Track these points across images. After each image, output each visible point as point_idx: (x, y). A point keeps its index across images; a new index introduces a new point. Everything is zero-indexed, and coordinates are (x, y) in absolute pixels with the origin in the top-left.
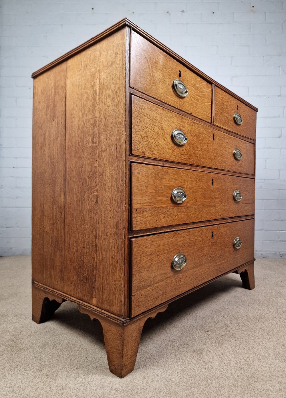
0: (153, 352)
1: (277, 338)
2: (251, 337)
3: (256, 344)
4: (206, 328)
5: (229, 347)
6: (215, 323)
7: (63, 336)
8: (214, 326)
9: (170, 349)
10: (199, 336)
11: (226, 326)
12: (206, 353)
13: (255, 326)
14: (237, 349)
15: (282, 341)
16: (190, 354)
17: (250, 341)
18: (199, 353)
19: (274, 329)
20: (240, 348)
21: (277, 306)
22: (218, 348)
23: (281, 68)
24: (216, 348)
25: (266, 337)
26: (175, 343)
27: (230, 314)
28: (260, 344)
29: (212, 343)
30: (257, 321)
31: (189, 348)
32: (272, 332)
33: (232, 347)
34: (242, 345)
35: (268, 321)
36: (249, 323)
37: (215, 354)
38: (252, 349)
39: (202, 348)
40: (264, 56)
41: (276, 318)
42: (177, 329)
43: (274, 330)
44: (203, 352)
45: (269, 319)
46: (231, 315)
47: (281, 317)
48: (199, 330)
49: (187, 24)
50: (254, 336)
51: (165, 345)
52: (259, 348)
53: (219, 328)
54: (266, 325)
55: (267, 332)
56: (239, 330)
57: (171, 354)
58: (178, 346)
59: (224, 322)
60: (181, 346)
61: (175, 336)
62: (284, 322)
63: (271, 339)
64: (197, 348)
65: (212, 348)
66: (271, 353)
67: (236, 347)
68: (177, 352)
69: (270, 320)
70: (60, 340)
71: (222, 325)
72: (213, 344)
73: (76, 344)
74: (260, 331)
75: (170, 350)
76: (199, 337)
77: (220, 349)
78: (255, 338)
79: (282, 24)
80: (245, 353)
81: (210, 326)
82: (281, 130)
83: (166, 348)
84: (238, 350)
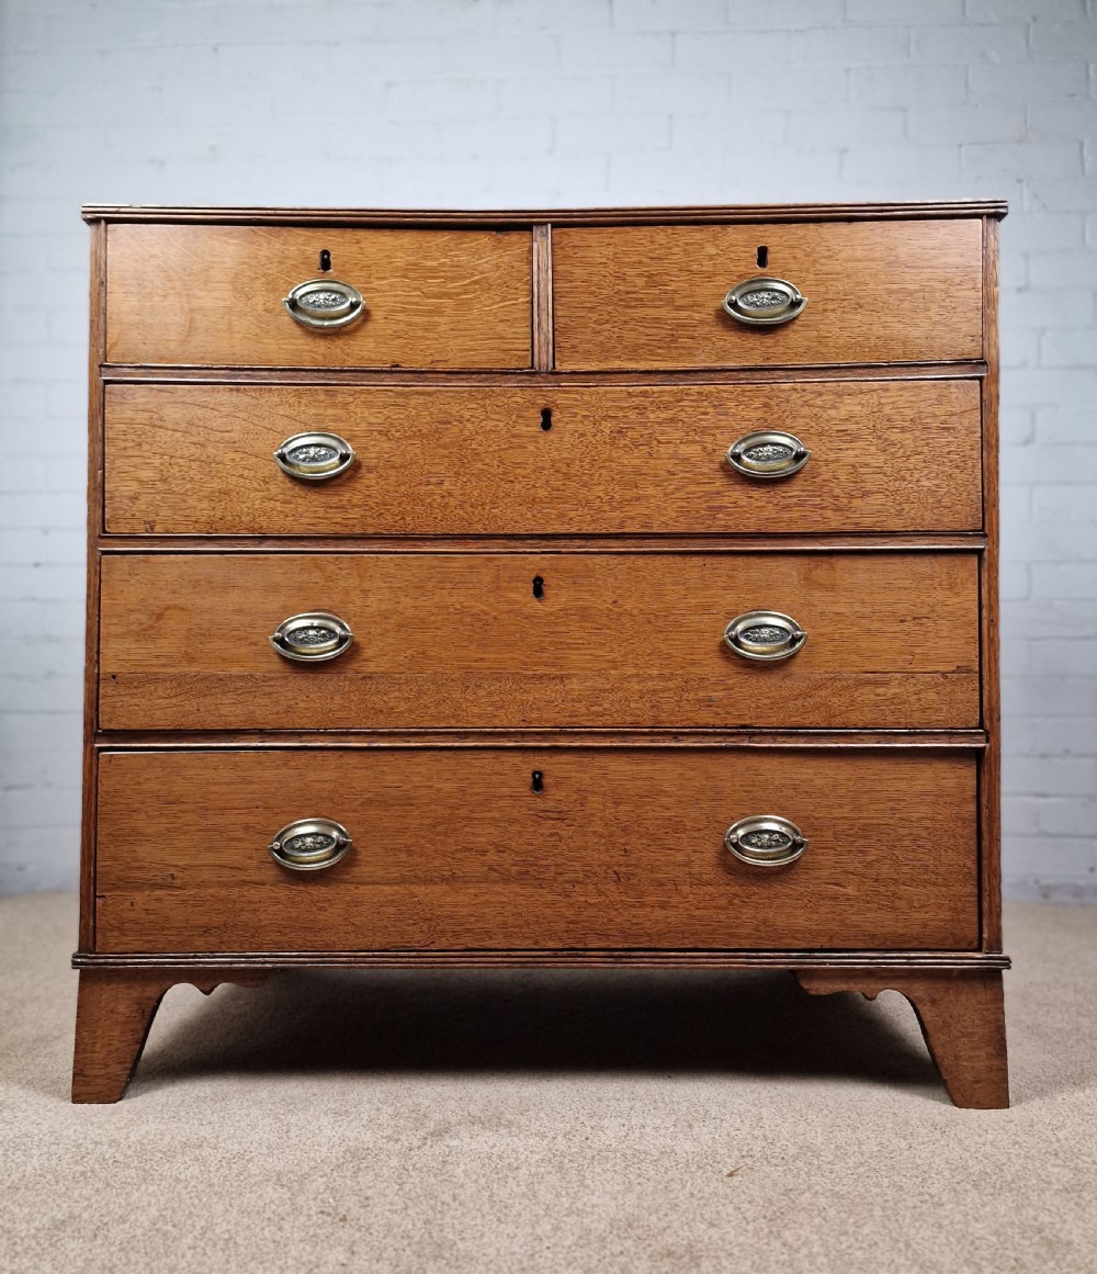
0: (498, 1255)
1: (1013, 1201)
2: (906, 1196)
3: (925, 1226)
4: (726, 1160)
5: (814, 1237)
6: (764, 1144)
7: (147, 1189)
8: (759, 1155)
9: (567, 1243)
10: (696, 1192)
11: (810, 1154)
12: (715, 1262)
13: (923, 1155)
14: (844, 1246)
15: (1032, 1212)
16: (649, 1264)
17: (902, 1213)
18: (686, 1259)
19: (1004, 1164)
20: (857, 1240)
21: (1019, 1077)
22: (766, 1241)
23: (1025, 189)
24: (756, 1240)
25: (968, 1200)
26: (593, 1222)
27: (827, 1106)
28: (940, 1226)
29: (744, 1222)
30: (937, 1134)
31: (647, 1242)
32: (994, 1177)
33: (824, 1237)
34: (866, 1230)
35: (980, 1136)
36: (903, 1144)
37: (750, 1263)
38: (908, 1245)
39: (702, 1241)
40: (960, 146)
41: (1012, 1125)
42: (608, 1166)
43: (1002, 1170)
44: (704, 1259)
45: (985, 1127)
46: (831, 1112)
47: (1032, 1121)
48: (699, 1168)
49: (673, 34)
50: (921, 1194)
51: (553, 1229)
52: (934, 1243)
53: (779, 1160)
54: (973, 1150)
55: (974, 1178)
56: (861, 1169)
57: (569, 1264)
58: (605, 1231)
59: (801, 1137)
60: (615, 1232)
61: (597, 1193)
62: (1044, 1138)
63: (988, 1209)
64: (679, 1239)
65: (741, 1239)
66: (984, 1263)
67: (843, 1238)
68: (596, 1257)
69: (990, 1131)
70: (128, 1204)
71: (792, 1150)
72: (748, 1223)
73: (190, 1222)
74: (947, 1173)
75: (569, 1247)
76: (692, 1195)
77: (777, 1244)
78: (921, 1202)
79: (1028, 25)
80: (878, 1263)
81: (744, 1153)
82: (1033, 416)
83: (553, 1240)
84: (850, 1251)
